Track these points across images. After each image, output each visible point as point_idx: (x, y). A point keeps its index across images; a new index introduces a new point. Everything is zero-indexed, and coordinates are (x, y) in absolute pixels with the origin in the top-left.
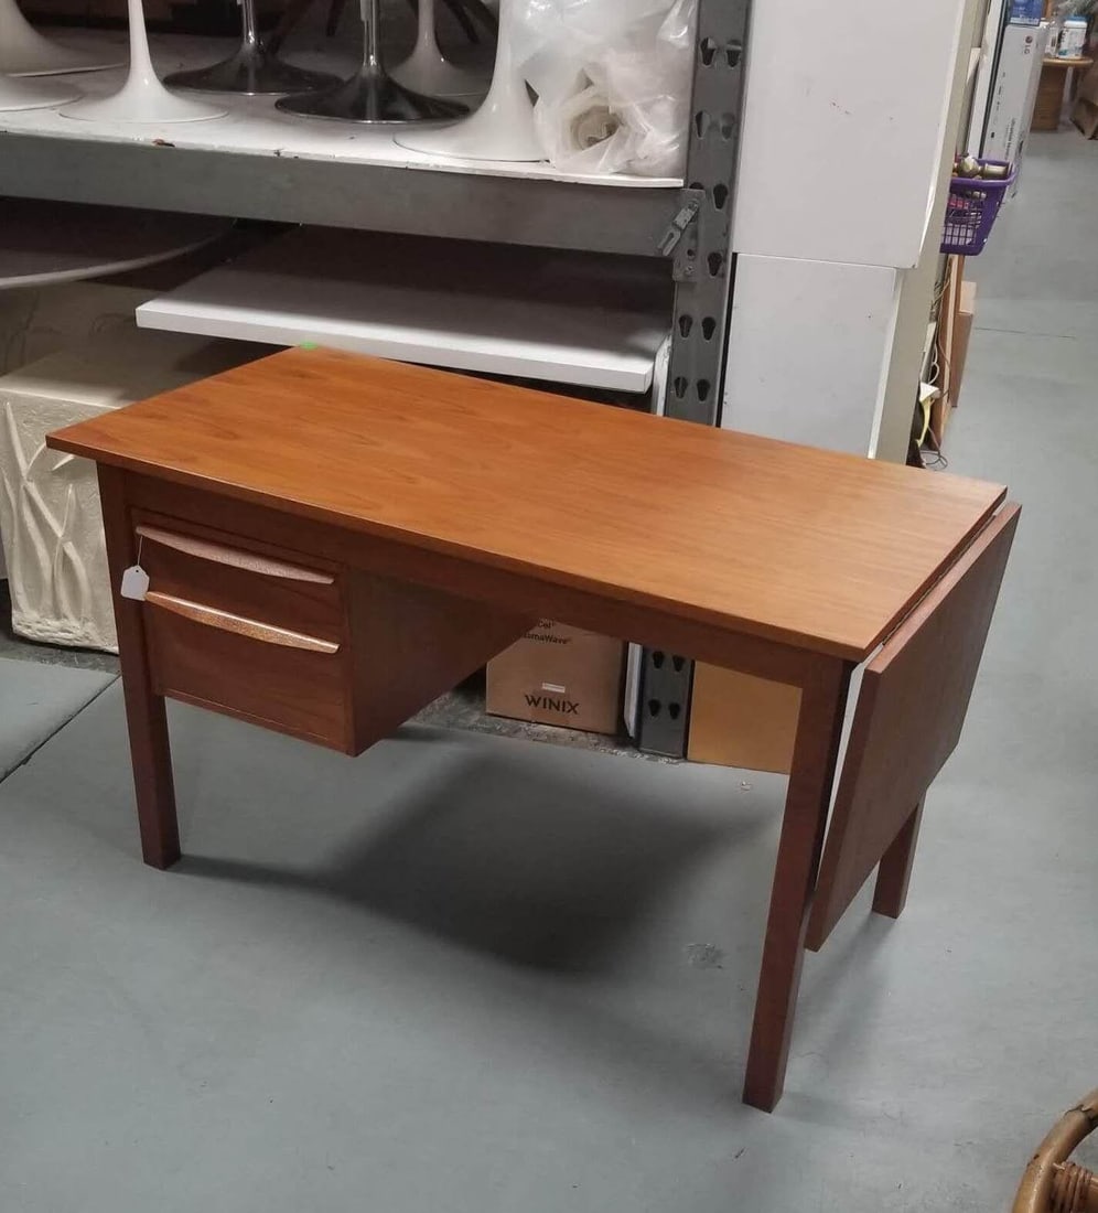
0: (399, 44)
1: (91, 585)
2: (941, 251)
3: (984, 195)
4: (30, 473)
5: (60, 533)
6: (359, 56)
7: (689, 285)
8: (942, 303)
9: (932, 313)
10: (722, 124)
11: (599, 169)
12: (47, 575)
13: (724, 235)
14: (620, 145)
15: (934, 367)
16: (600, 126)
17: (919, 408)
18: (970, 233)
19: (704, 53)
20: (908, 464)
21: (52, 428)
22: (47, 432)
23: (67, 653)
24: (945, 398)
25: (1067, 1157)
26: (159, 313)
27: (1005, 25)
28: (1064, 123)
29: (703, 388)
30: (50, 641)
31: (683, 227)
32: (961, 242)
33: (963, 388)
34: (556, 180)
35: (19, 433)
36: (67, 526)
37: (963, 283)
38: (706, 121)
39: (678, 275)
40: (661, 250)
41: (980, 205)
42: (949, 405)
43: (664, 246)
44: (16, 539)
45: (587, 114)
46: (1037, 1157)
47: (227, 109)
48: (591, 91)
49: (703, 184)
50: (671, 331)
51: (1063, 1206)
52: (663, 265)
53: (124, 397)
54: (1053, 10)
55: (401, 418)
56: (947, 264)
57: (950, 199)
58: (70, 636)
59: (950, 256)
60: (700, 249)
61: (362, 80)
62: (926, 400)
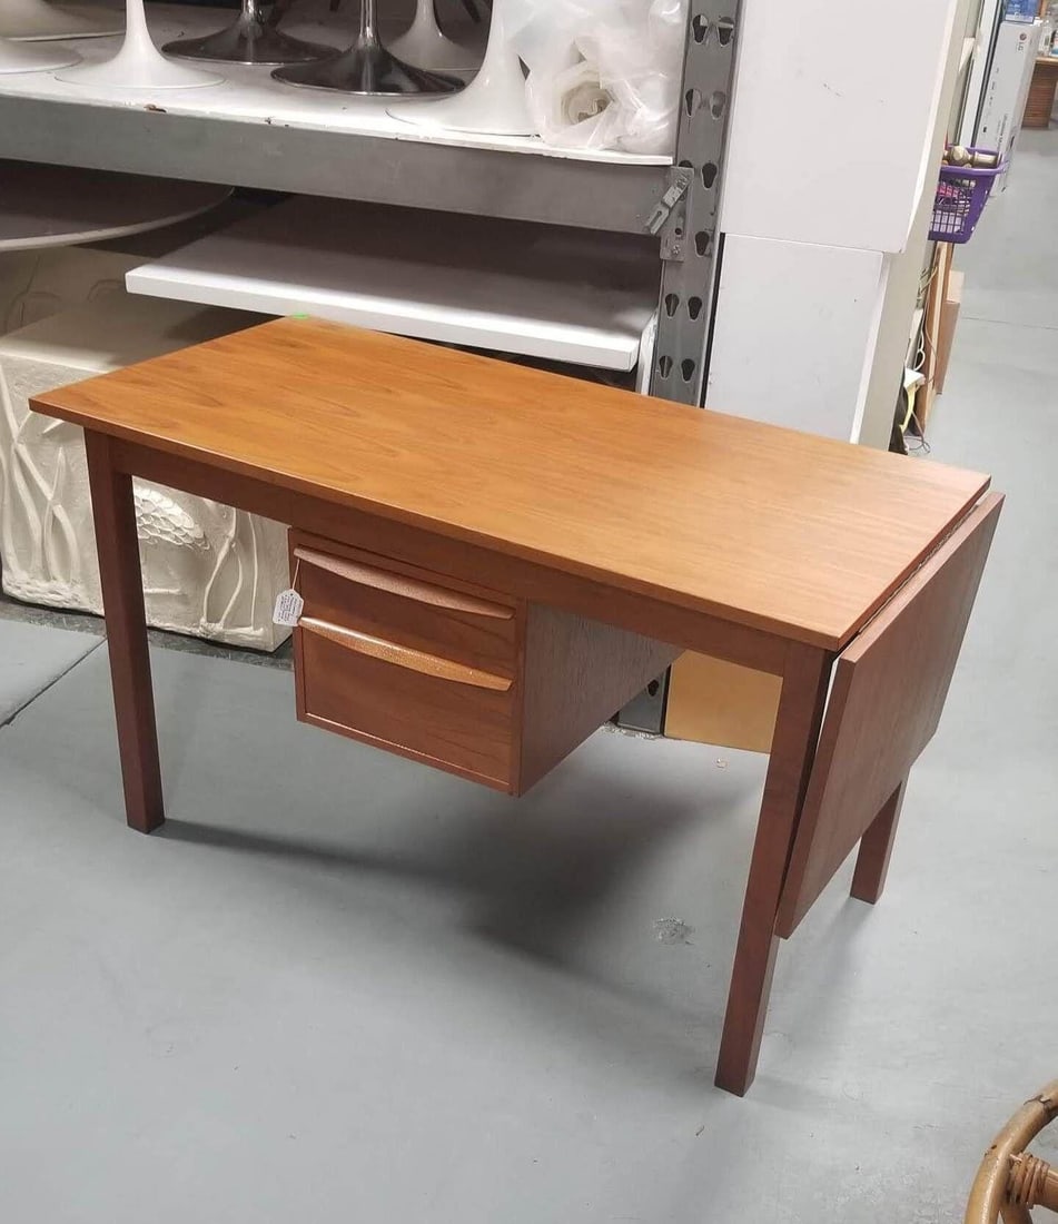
0: (396, 18)
1: (81, 549)
2: (929, 239)
3: (973, 184)
4: (21, 435)
5: (49, 496)
6: (355, 27)
7: (677, 264)
8: (930, 290)
9: (919, 300)
10: (713, 102)
11: (588, 145)
12: (37, 536)
13: (712, 214)
14: (610, 121)
15: (920, 355)
16: (593, 101)
17: (904, 394)
18: (958, 221)
19: (696, 30)
20: (891, 449)
21: (35, 392)
22: (31, 397)
23: (57, 615)
24: (930, 385)
25: (1025, 1148)
26: (149, 279)
27: (1000, 22)
28: (1054, 122)
29: (688, 368)
30: (40, 602)
31: (671, 205)
32: (949, 231)
33: (947, 377)
34: (546, 154)
35: (11, 396)
36: (56, 490)
37: (950, 272)
38: (696, 100)
39: (665, 254)
40: (649, 230)
41: (968, 192)
42: (934, 391)
43: (652, 224)
44: (6, 502)
45: (579, 89)
46: (994, 1147)
47: (225, 77)
48: (582, 67)
49: (693, 162)
50: (658, 310)
51: (1019, 1197)
52: (652, 243)
53: (114, 362)
54: (1047, 10)
55: (389, 391)
56: (935, 253)
57: (939, 187)
58: (58, 598)
59: (939, 243)
60: (688, 228)
61: (358, 52)
62: (910, 387)
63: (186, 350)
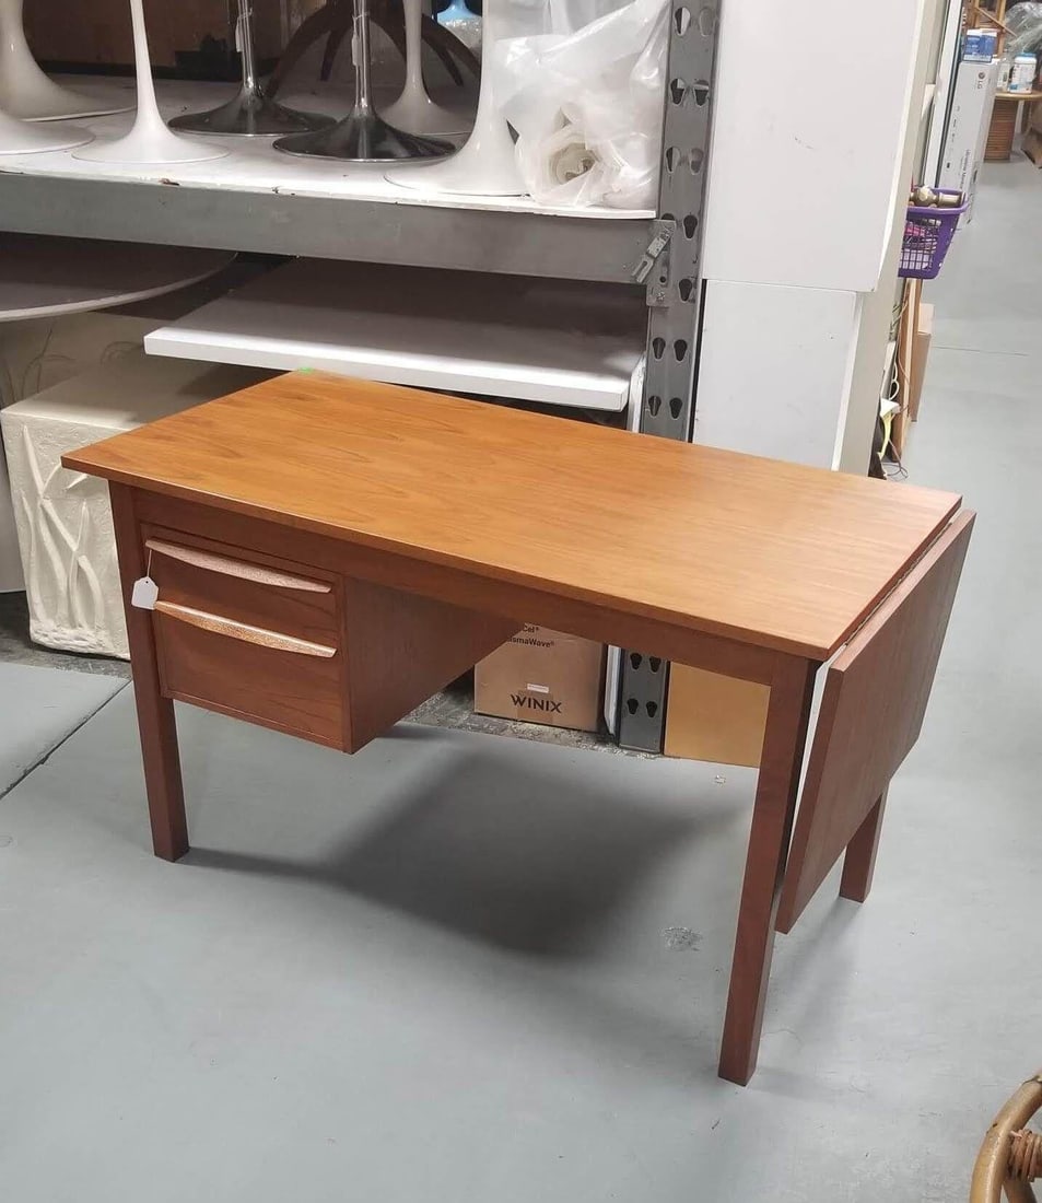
0: (388, 87)
1: (104, 595)
2: (899, 276)
3: (939, 222)
4: (47, 491)
5: (74, 547)
6: (350, 98)
7: (662, 310)
8: (901, 323)
10: (691, 159)
11: (576, 202)
12: (62, 586)
13: (695, 262)
14: (595, 180)
15: (894, 385)
16: (579, 162)
17: (880, 422)
18: (926, 258)
19: (674, 93)
20: (870, 475)
21: (68, 450)
22: (62, 454)
24: (905, 412)
25: (1024, 1125)
26: (166, 341)
27: (959, 62)
28: (1016, 154)
29: (676, 406)
30: (66, 648)
31: (656, 256)
32: (918, 267)
33: (921, 405)
36: (81, 541)
38: (676, 157)
39: (651, 301)
40: (636, 278)
41: (935, 231)
42: (910, 419)
43: (638, 274)
44: (33, 554)
45: (565, 151)
46: (995, 1125)
47: (228, 149)
48: (568, 130)
49: (674, 214)
50: (645, 353)
51: (1020, 1171)
52: (639, 291)
53: (134, 420)
54: (1004, 48)
56: (905, 288)
57: (907, 228)
58: (84, 643)
59: (908, 279)
60: (672, 276)
61: (354, 121)
62: (886, 416)
63: (203, 406)
